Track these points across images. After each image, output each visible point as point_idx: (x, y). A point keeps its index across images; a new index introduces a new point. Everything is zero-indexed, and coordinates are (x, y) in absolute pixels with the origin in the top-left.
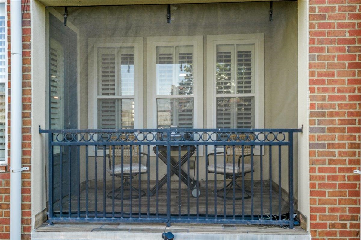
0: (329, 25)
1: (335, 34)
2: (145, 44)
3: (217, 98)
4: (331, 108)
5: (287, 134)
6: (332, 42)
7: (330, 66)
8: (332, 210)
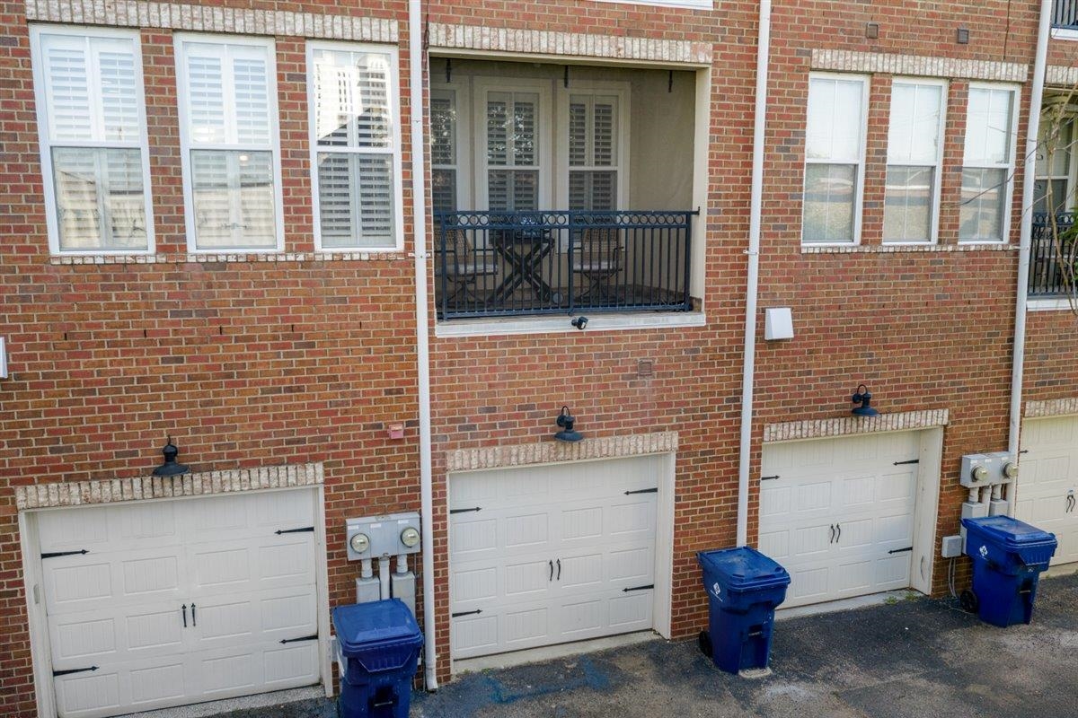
0: (728, 107)
1: (733, 115)
2: (472, 90)
3: (570, 171)
4: (726, 190)
5: (684, 216)
6: (729, 123)
7: (727, 148)
8: (724, 290)
